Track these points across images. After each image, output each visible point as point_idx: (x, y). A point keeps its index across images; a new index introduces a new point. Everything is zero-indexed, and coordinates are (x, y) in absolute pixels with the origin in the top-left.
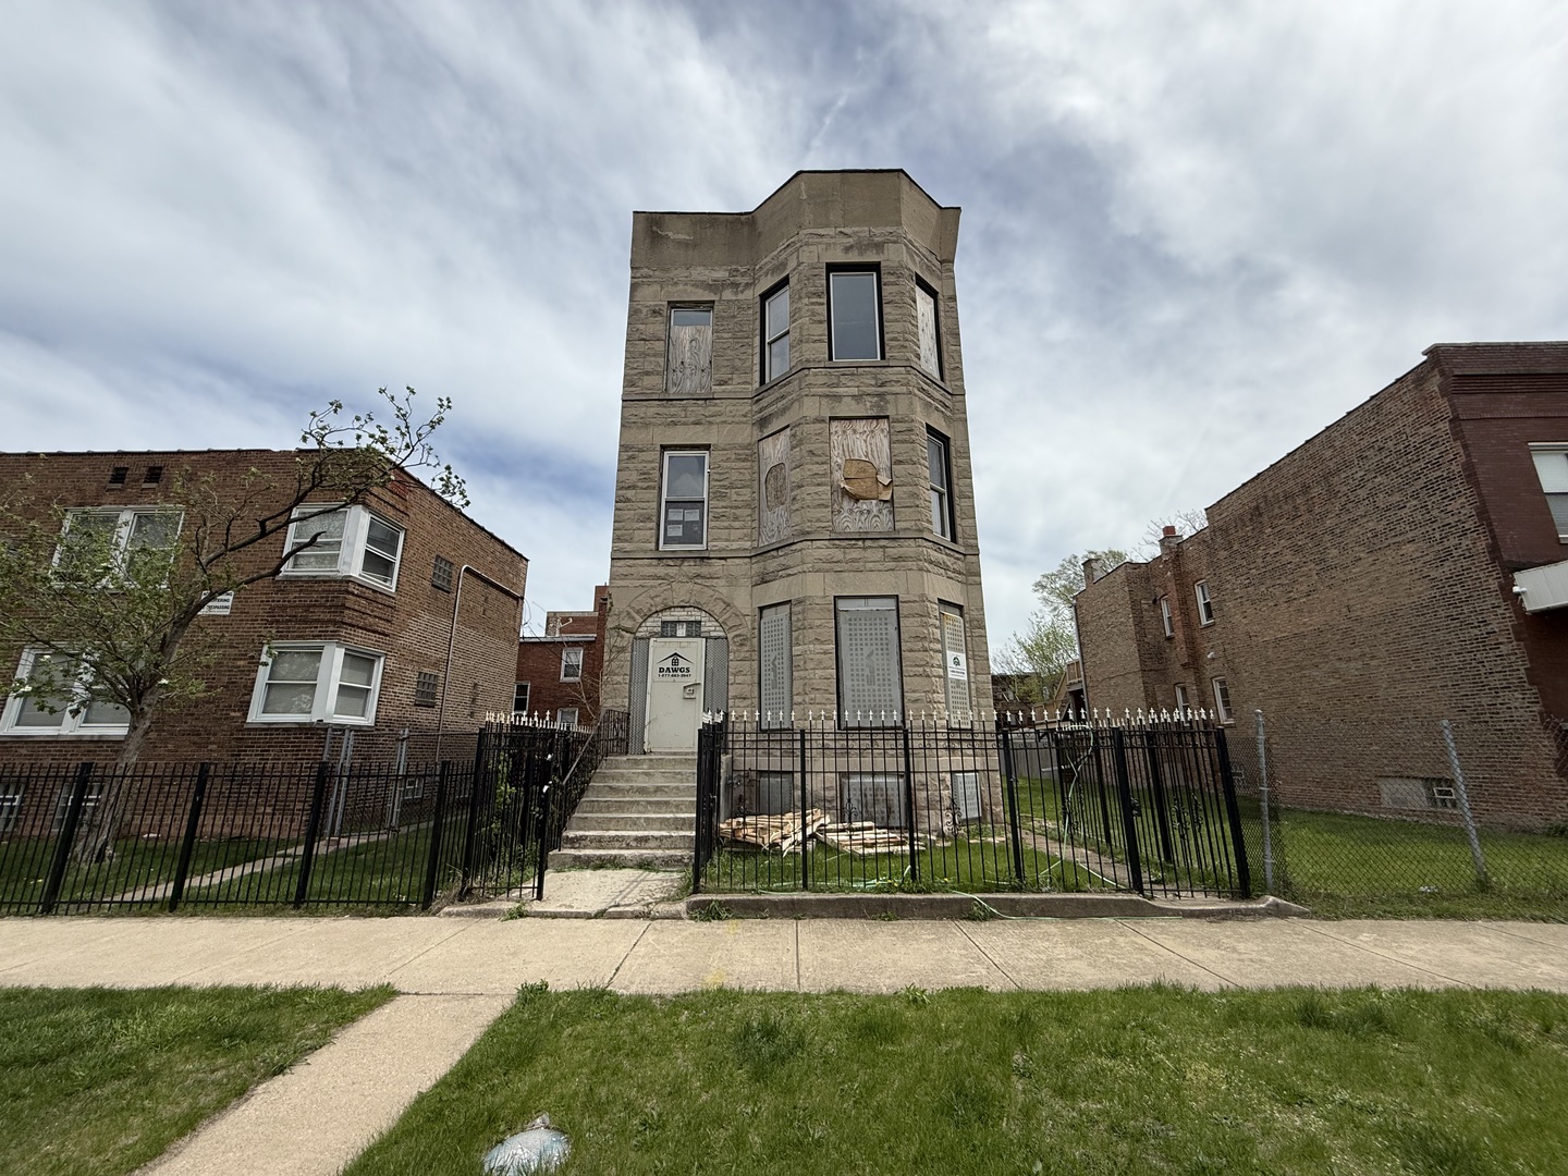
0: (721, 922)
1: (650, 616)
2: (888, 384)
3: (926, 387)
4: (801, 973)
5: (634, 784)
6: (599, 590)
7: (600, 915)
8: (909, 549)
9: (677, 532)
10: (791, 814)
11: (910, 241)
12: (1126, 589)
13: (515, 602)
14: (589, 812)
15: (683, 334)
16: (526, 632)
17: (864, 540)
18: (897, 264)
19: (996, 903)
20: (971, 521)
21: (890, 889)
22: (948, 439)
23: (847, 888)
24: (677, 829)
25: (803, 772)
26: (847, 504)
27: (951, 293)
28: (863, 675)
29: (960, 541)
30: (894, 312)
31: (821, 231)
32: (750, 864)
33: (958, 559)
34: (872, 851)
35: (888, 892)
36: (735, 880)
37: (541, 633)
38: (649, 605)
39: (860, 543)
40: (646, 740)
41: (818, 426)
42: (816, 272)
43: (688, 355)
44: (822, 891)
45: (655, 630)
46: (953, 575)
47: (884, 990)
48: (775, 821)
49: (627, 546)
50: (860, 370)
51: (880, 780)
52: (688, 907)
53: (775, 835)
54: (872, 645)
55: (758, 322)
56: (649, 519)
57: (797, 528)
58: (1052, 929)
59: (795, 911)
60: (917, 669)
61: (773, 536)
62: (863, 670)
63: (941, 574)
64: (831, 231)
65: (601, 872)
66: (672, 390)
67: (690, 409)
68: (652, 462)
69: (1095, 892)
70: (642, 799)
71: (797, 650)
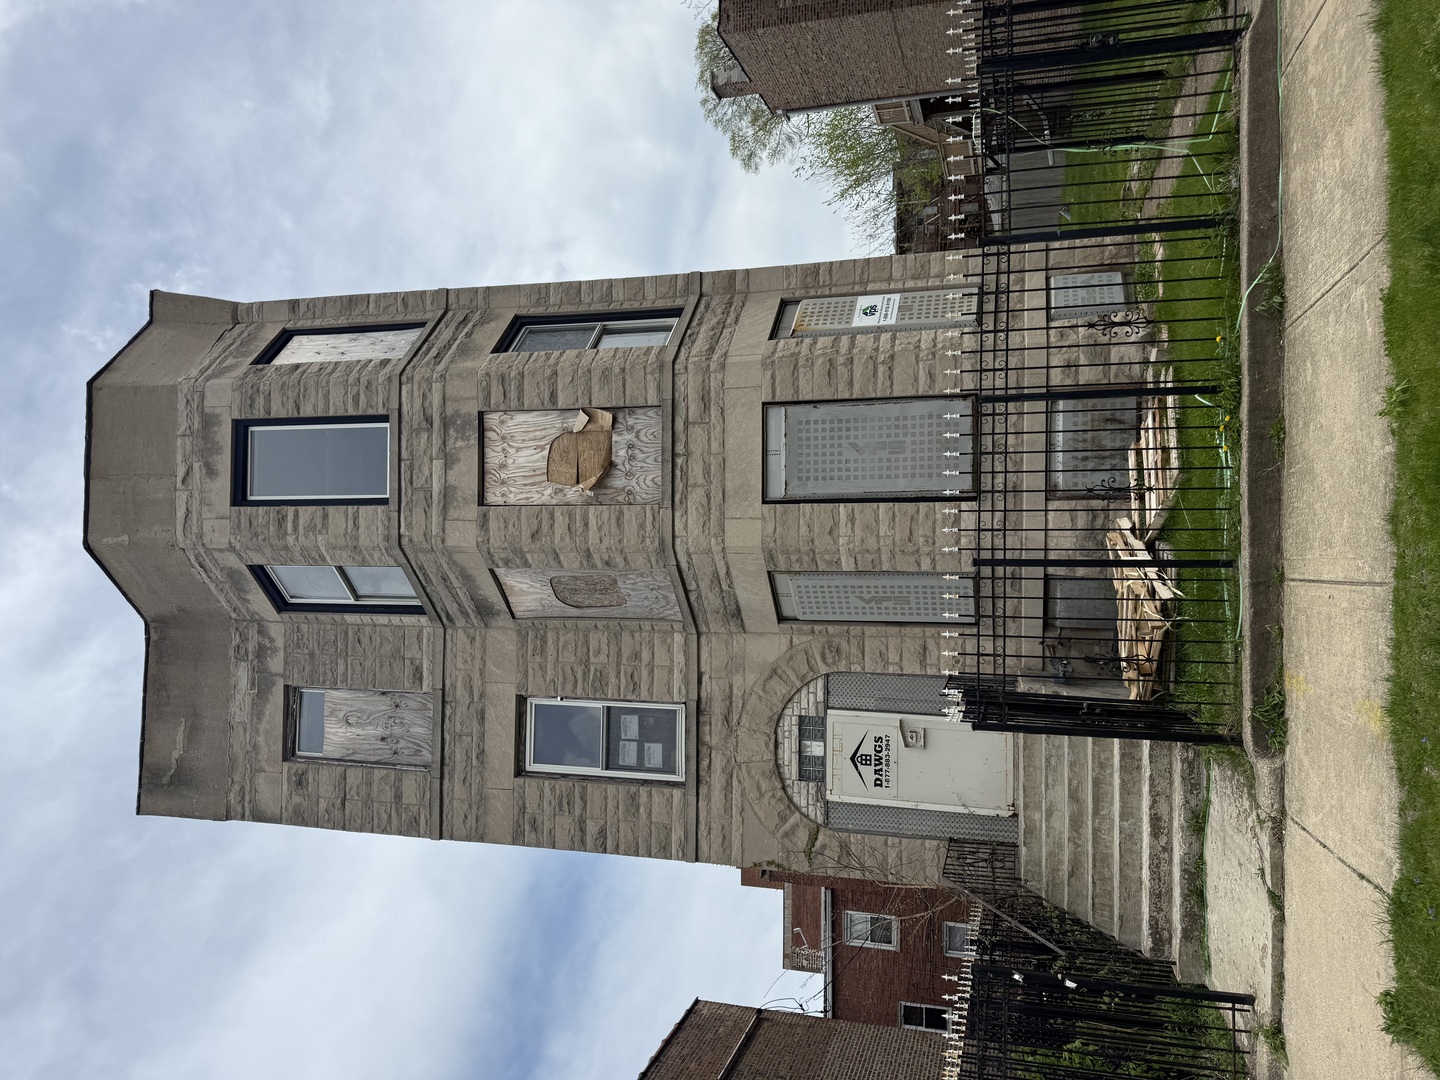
0: (1288, 703)
1: (790, 799)
2: (428, 412)
3: (434, 352)
4: (1364, 579)
5: (1066, 835)
6: (747, 880)
7: (1277, 900)
8: (689, 385)
9: (655, 752)
10: (1115, 583)
11: (202, 372)
12: (760, 31)
13: (766, 1025)
14: (1111, 911)
15: (336, 737)
16: (816, 1007)
17: (674, 455)
18: (236, 394)
19: (1255, 260)
20: (648, 286)
21: (1233, 430)
22: (517, 318)
23: (1232, 493)
24: (1139, 768)
25: (1045, 563)
26: (618, 481)
27: (285, 309)
28: (889, 460)
29: (679, 302)
30: (313, 400)
31: (181, 513)
32: (1195, 652)
33: (707, 307)
34: (1174, 454)
35: (1239, 433)
36: (1221, 677)
37: (818, 981)
38: (773, 801)
39: (679, 461)
40: (993, 813)
41: (493, 524)
42: (244, 522)
43: (370, 731)
44: (1237, 537)
45: (813, 791)
46: (732, 315)
47: (1390, 449)
48: (1126, 610)
49: (677, 835)
50: (404, 455)
51: (1060, 438)
52: (1264, 756)
53: (1149, 609)
54: (840, 446)
55: (323, 617)
56: (634, 797)
57: (653, 560)
58: (1297, 174)
59: (1270, 582)
60: (880, 374)
61: (665, 597)
62: (881, 460)
63: (732, 334)
64: (181, 498)
65: (1210, 896)
66: (427, 756)
67: (458, 726)
68: (542, 791)
69: (1238, 104)
70: (1090, 823)
71: (847, 564)
